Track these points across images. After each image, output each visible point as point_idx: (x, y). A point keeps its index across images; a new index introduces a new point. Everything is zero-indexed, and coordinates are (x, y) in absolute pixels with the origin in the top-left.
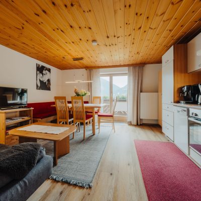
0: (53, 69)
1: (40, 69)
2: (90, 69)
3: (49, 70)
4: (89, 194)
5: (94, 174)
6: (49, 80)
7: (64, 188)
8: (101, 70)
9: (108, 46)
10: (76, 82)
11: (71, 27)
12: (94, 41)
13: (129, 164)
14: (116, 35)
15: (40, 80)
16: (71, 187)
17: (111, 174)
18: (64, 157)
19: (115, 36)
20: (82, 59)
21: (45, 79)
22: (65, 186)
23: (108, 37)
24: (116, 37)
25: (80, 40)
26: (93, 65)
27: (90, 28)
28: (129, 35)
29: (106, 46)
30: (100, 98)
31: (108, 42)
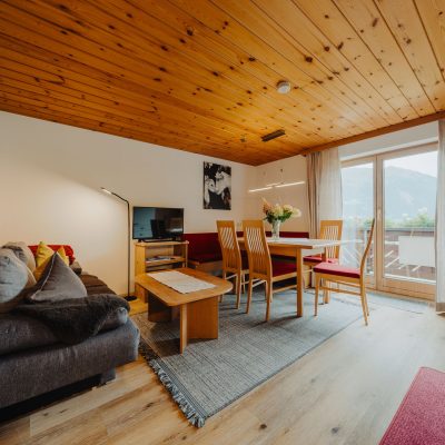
0: (236, 167)
1: (210, 172)
2: (315, 151)
3: (228, 171)
4: (184, 438)
5: (226, 405)
6: (227, 191)
7: (159, 400)
8: (341, 148)
9: (327, 81)
10: (269, 187)
11: (215, 74)
12: (281, 83)
13: (335, 431)
14: (327, 44)
15: (210, 192)
16: (171, 404)
17: (263, 427)
18: (202, 344)
19: (327, 49)
20: (280, 133)
21: (219, 188)
22: (164, 396)
23: (309, 60)
24: (333, 50)
25: (249, 92)
26: (314, 140)
27: (252, 60)
28: (374, 23)
29: (320, 82)
30: (339, 223)
31: (317, 70)
